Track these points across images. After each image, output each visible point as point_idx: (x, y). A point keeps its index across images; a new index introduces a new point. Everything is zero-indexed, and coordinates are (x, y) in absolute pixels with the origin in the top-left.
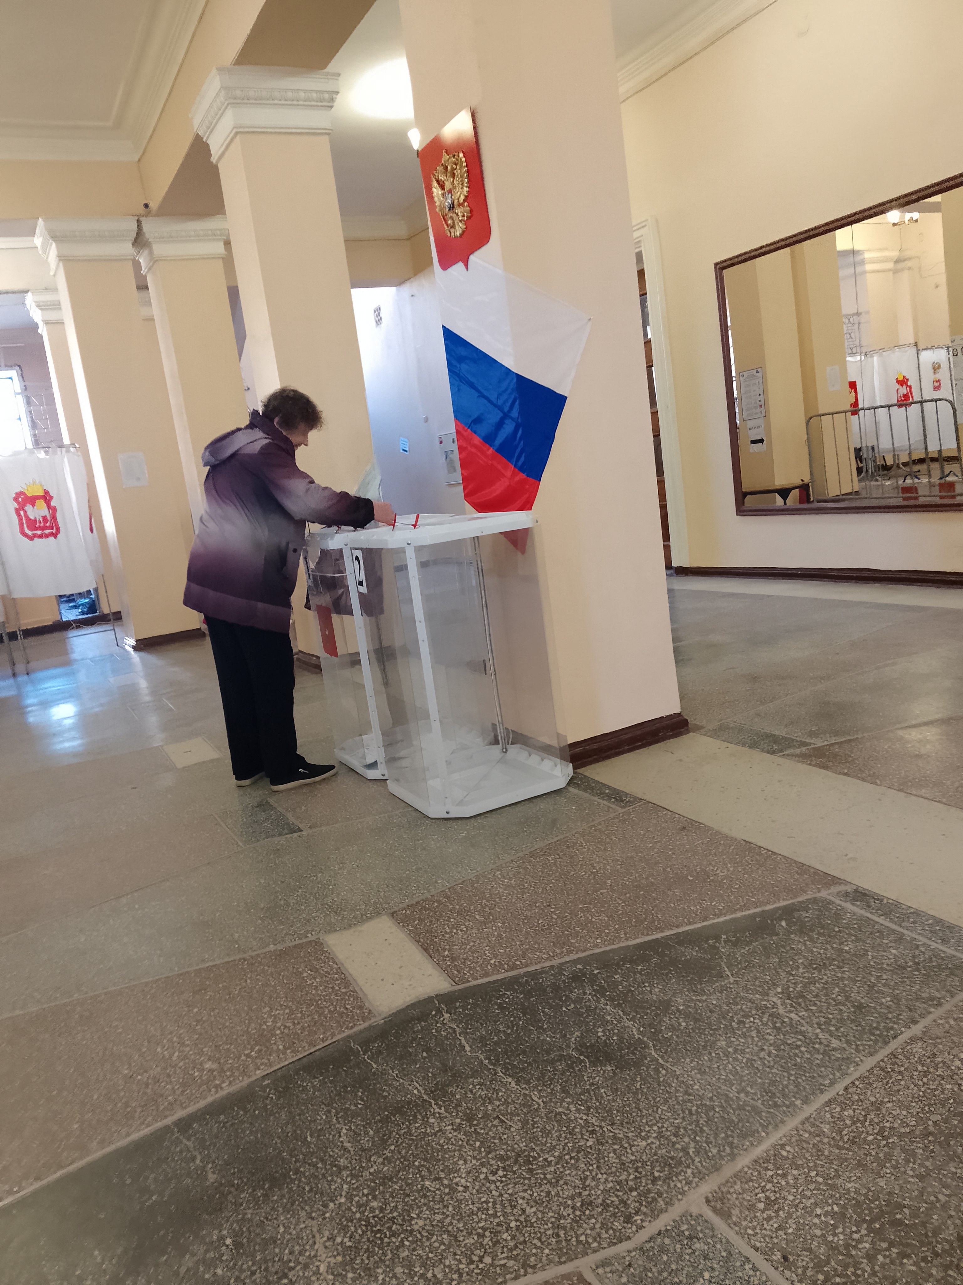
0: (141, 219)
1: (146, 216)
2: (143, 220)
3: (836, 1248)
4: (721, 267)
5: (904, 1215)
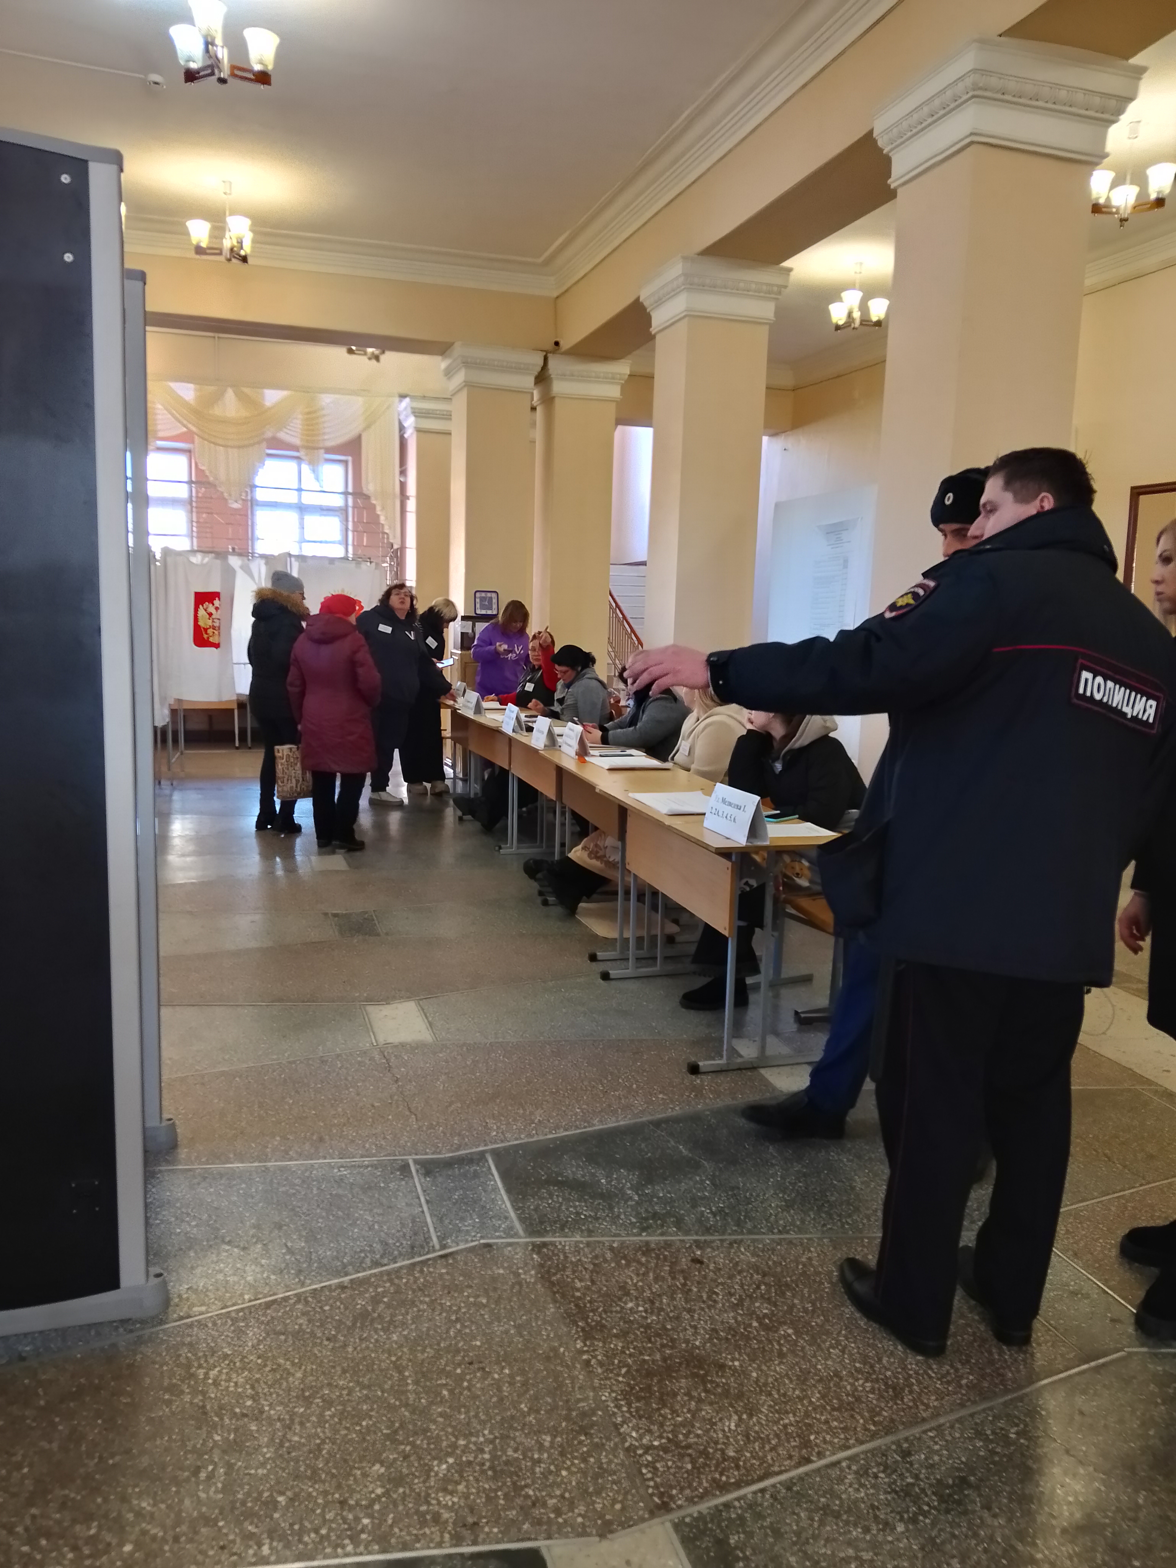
0: (549, 355)
1: (554, 352)
2: (550, 356)
4: (1137, 492)
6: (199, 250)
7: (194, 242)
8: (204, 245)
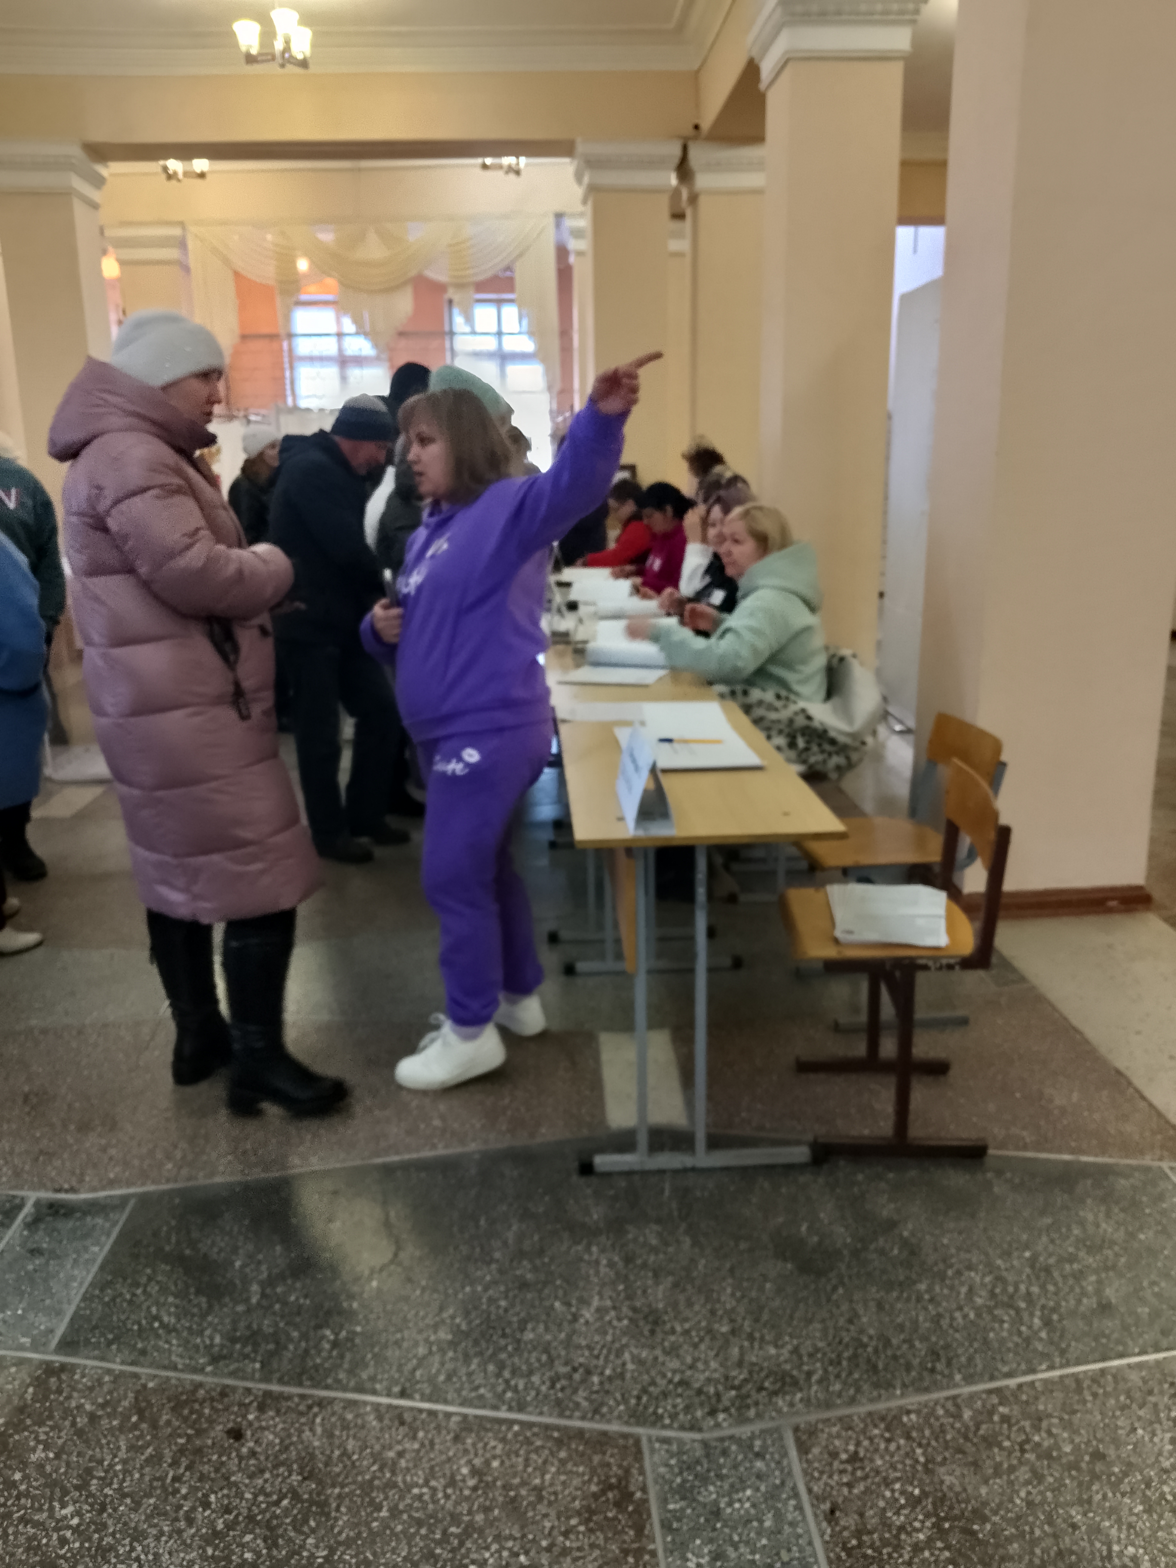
0: (688, 143)
1: (695, 138)
2: (690, 145)
3: (890, 1526)
5: (983, 1530)
6: (250, 59)
7: (244, 49)
8: (254, 51)
